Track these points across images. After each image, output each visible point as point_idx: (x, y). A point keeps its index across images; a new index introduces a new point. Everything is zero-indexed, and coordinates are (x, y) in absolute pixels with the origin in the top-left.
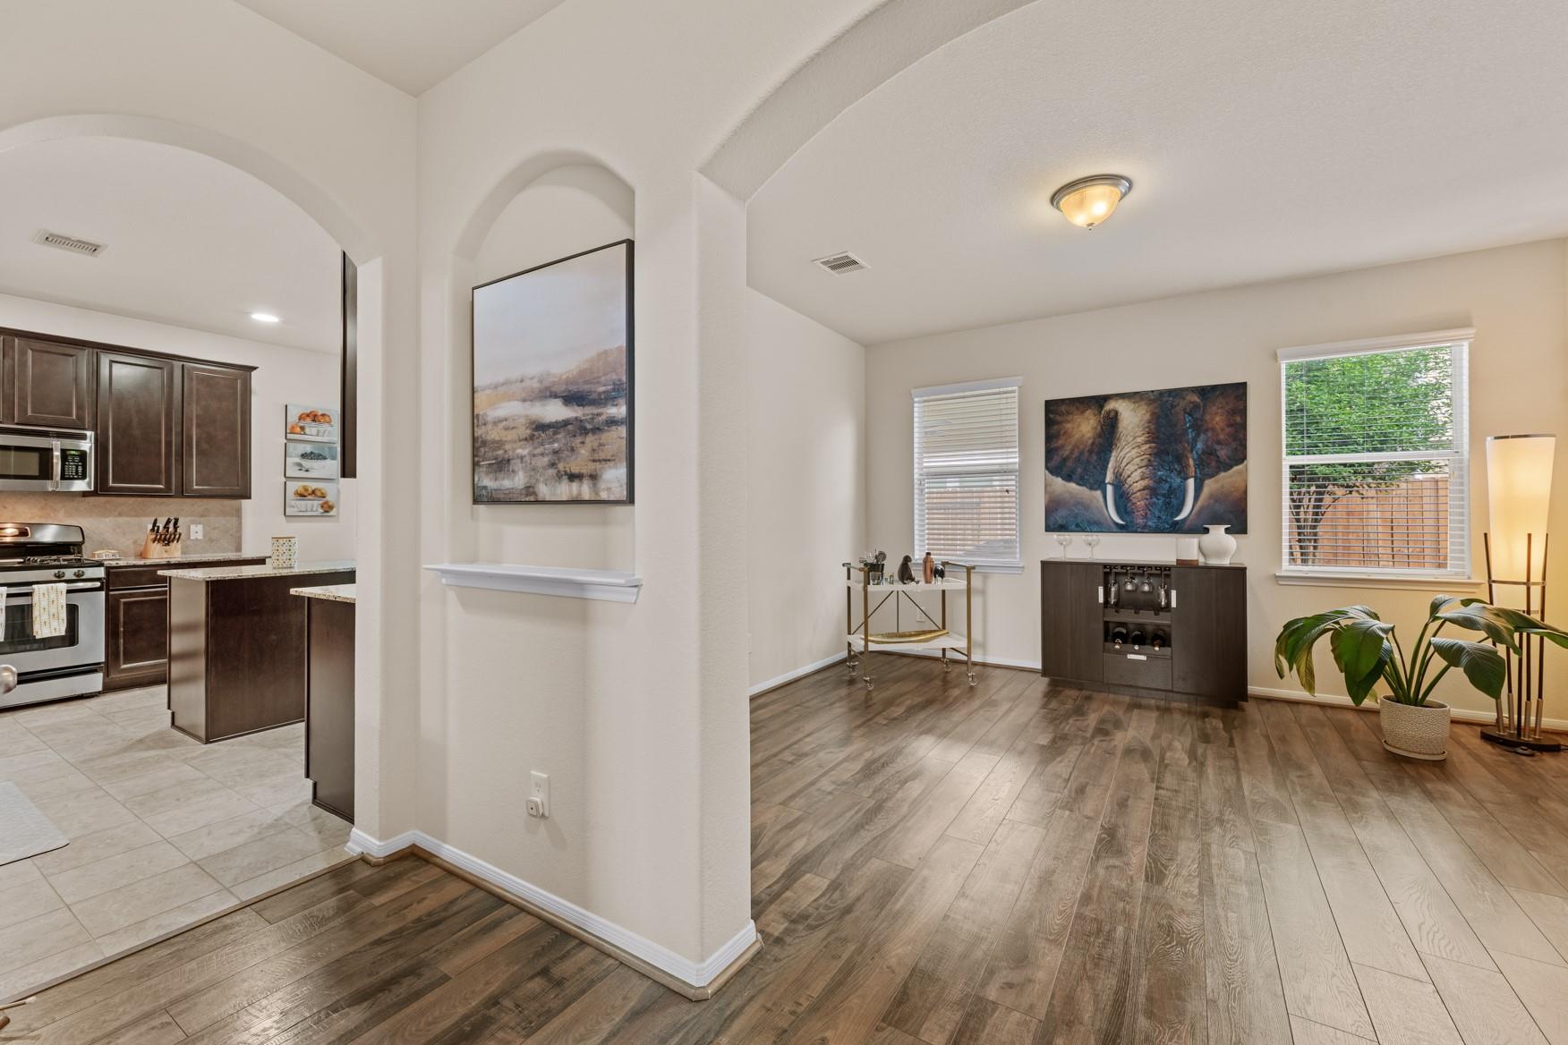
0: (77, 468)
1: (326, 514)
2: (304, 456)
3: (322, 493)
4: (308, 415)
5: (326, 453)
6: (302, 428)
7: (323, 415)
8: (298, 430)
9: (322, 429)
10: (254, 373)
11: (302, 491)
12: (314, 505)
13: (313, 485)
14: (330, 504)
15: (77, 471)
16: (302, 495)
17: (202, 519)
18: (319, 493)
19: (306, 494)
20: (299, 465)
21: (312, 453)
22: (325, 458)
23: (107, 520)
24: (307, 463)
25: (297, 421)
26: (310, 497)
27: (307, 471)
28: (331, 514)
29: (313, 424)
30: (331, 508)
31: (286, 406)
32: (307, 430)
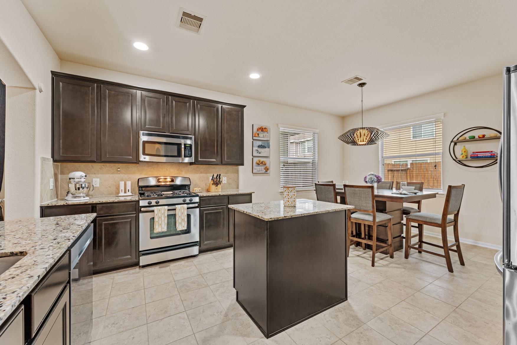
0: (189, 152)
1: (266, 172)
2: (259, 147)
3: (265, 163)
4: (260, 129)
5: (266, 145)
6: (258, 134)
7: (265, 128)
8: (257, 135)
9: (265, 135)
10: (245, 109)
11: (258, 162)
12: (262, 168)
13: (262, 159)
14: (268, 168)
15: (189, 153)
16: (258, 164)
17: (226, 175)
18: (264, 163)
19: (260, 163)
20: (257, 150)
21: (261, 145)
22: (266, 148)
23: (197, 175)
24: (260, 150)
25: (257, 131)
26: (261, 165)
27: (260, 153)
28: (268, 172)
29: (262, 132)
30: (268, 169)
31: (253, 125)
32: (260, 135)
